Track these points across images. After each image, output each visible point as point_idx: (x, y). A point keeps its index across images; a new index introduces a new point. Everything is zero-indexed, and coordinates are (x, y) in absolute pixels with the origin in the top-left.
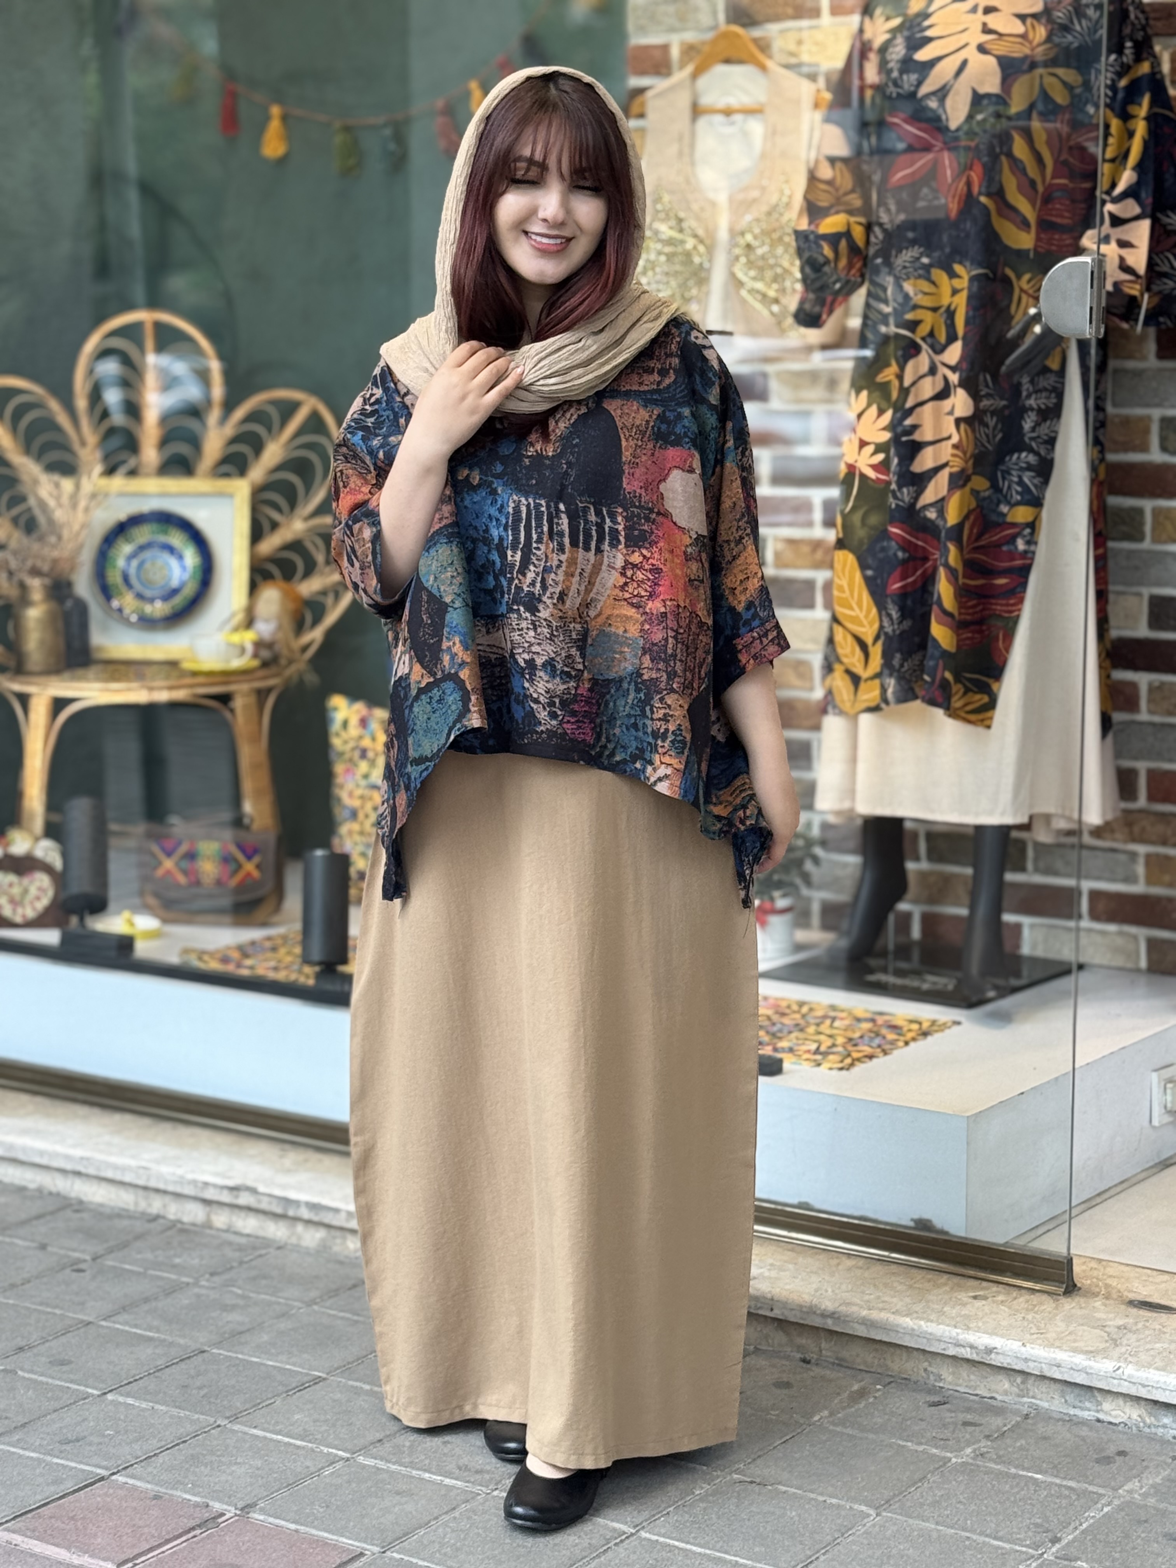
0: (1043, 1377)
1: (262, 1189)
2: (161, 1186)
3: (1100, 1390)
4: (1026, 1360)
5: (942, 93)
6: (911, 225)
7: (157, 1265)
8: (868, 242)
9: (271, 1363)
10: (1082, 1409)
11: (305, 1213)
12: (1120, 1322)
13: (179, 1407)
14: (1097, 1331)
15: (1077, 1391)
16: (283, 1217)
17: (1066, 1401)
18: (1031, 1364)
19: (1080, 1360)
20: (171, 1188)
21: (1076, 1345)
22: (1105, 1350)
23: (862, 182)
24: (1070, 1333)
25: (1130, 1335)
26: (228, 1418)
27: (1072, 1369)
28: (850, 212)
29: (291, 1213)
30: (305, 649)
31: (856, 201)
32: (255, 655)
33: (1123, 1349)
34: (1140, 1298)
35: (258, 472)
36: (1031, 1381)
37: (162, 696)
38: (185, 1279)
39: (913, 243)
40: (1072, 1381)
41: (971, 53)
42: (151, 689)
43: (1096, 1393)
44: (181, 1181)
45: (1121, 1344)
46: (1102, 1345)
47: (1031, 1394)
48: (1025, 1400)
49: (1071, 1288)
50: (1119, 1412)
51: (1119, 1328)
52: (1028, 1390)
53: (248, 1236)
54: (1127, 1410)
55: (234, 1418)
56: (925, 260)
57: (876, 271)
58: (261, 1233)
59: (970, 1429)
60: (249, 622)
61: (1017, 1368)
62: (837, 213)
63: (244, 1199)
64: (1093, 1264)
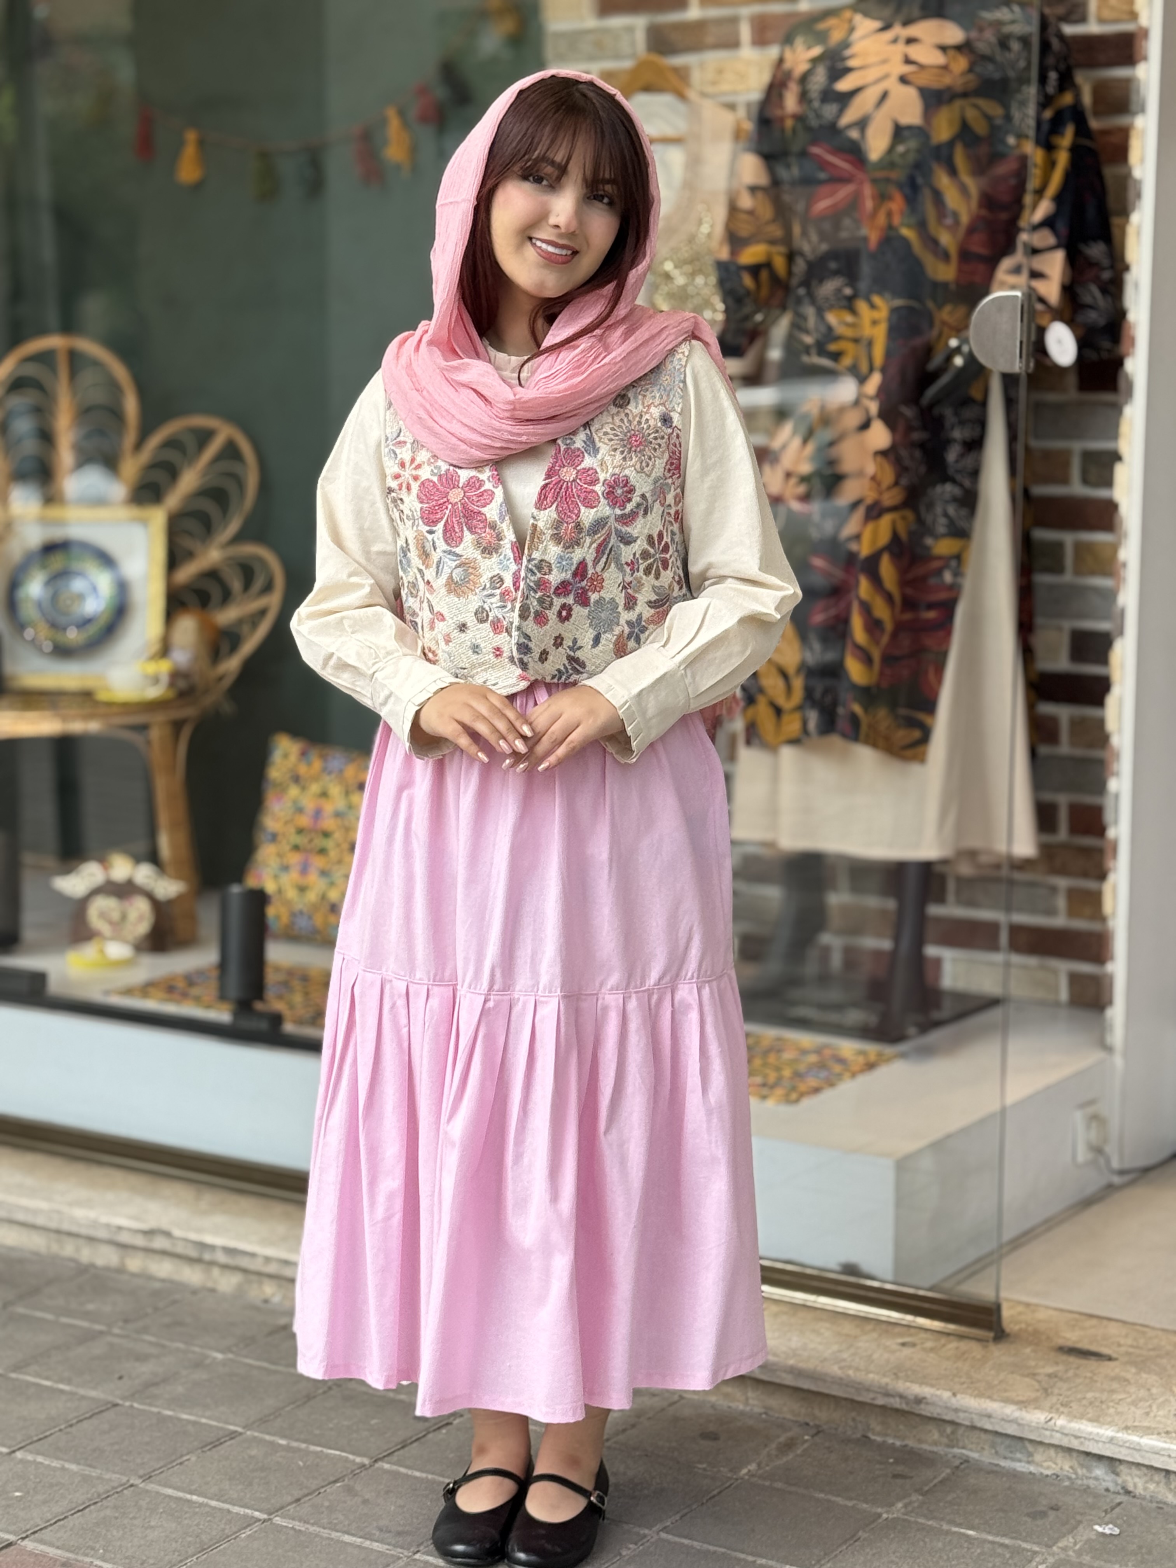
0: (973, 1428)
1: (177, 1232)
2: (74, 1229)
3: (1031, 1441)
4: (956, 1410)
5: (862, 124)
6: (832, 255)
7: (69, 1313)
8: (790, 273)
9: (185, 1416)
10: (1013, 1460)
11: (222, 1258)
12: (1050, 1370)
13: (90, 1466)
14: (1027, 1380)
15: (1008, 1442)
16: (198, 1261)
17: (997, 1453)
18: (961, 1415)
19: (1010, 1410)
20: (84, 1231)
21: (1006, 1394)
22: (1036, 1400)
23: (782, 213)
24: (1001, 1382)
25: (1060, 1384)
26: (141, 1477)
27: (1003, 1419)
28: (772, 242)
29: (207, 1256)
30: (221, 679)
31: (776, 231)
32: (172, 684)
33: (1054, 1399)
34: (1070, 1344)
35: (174, 499)
36: (961, 1431)
37: (77, 727)
38: (98, 1327)
39: (836, 273)
40: (1004, 1431)
41: (892, 84)
42: (65, 719)
43: (1027, 1444)
44: (95, 1224)
45: (1052, 1393)
46: (1033, 1395)
47: (961, 1444)
48: (956, 1451)
49: (1000, 1335)
50: (1050, 1464)
51: (1050, 1376)
52: (958, 1440)
53: (163, 1281)
54: (1059, 1461)
55: (148, 1478)
56: (848, 291)
57: (799, 301)
58: (176, 1277)
59: (899, 1481)
60: (165, 649)
61: (947, 1417)
62: (758, 242)
63: (159, 1243)
64: (1020, 1308)
